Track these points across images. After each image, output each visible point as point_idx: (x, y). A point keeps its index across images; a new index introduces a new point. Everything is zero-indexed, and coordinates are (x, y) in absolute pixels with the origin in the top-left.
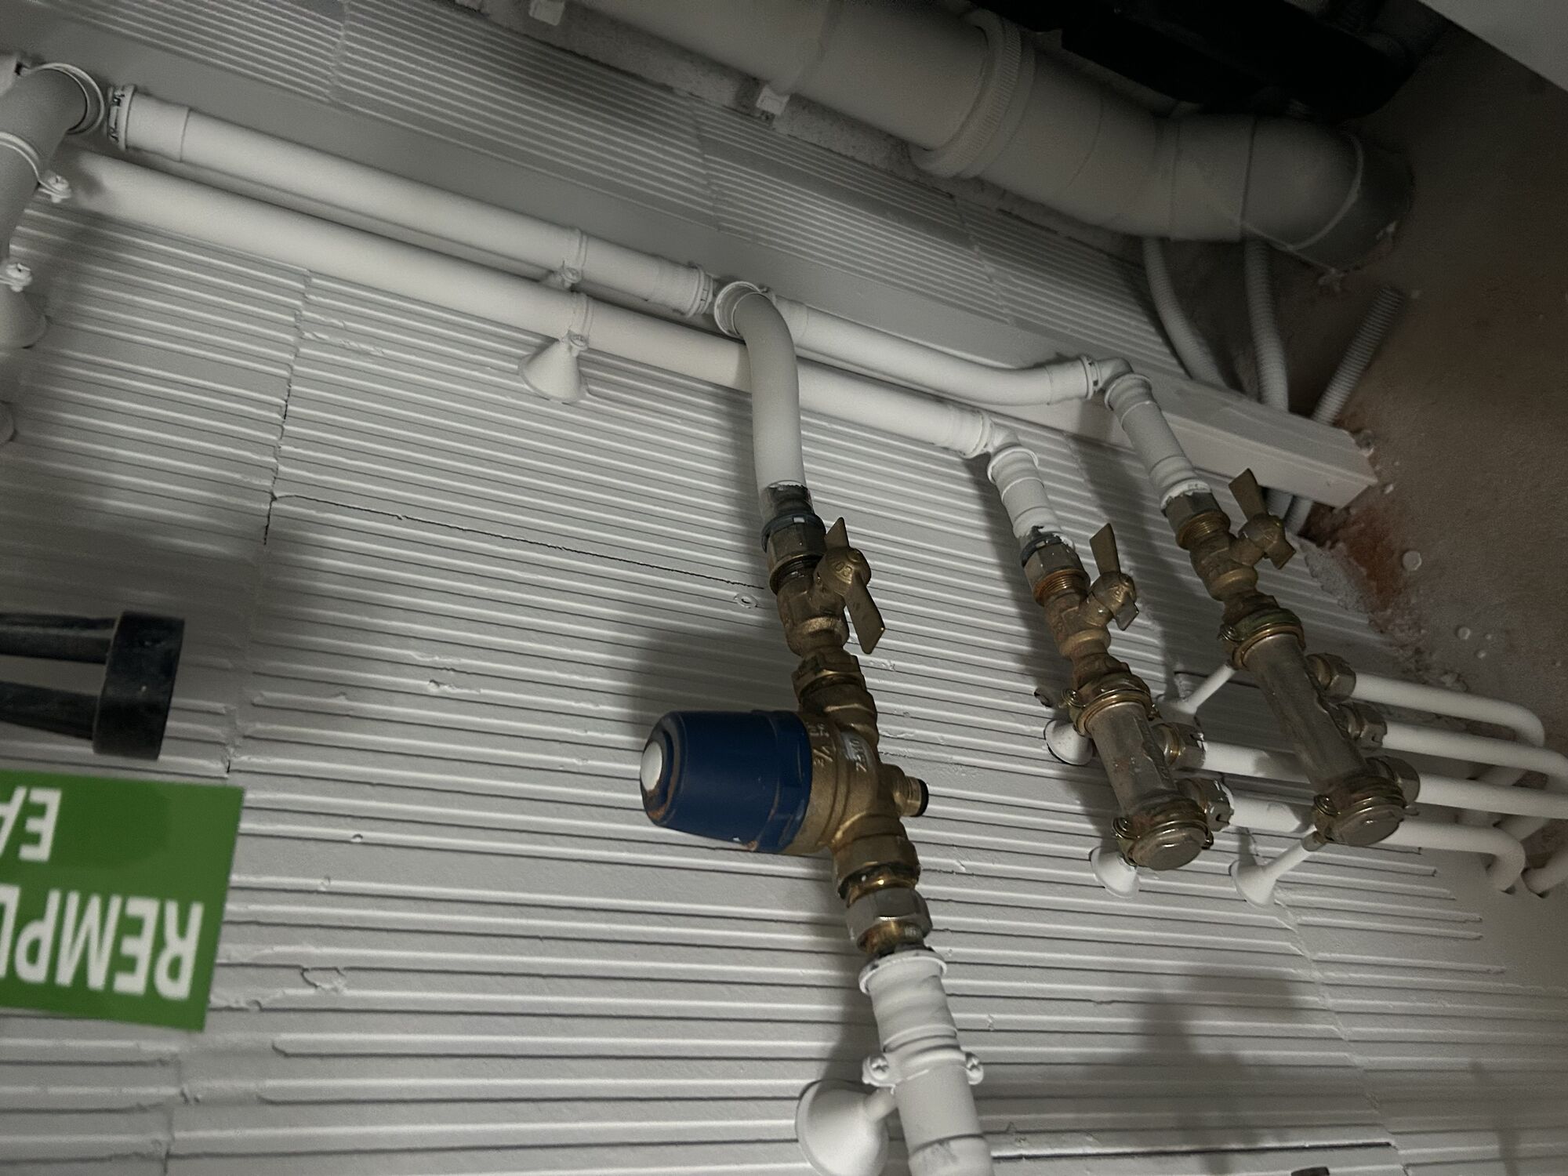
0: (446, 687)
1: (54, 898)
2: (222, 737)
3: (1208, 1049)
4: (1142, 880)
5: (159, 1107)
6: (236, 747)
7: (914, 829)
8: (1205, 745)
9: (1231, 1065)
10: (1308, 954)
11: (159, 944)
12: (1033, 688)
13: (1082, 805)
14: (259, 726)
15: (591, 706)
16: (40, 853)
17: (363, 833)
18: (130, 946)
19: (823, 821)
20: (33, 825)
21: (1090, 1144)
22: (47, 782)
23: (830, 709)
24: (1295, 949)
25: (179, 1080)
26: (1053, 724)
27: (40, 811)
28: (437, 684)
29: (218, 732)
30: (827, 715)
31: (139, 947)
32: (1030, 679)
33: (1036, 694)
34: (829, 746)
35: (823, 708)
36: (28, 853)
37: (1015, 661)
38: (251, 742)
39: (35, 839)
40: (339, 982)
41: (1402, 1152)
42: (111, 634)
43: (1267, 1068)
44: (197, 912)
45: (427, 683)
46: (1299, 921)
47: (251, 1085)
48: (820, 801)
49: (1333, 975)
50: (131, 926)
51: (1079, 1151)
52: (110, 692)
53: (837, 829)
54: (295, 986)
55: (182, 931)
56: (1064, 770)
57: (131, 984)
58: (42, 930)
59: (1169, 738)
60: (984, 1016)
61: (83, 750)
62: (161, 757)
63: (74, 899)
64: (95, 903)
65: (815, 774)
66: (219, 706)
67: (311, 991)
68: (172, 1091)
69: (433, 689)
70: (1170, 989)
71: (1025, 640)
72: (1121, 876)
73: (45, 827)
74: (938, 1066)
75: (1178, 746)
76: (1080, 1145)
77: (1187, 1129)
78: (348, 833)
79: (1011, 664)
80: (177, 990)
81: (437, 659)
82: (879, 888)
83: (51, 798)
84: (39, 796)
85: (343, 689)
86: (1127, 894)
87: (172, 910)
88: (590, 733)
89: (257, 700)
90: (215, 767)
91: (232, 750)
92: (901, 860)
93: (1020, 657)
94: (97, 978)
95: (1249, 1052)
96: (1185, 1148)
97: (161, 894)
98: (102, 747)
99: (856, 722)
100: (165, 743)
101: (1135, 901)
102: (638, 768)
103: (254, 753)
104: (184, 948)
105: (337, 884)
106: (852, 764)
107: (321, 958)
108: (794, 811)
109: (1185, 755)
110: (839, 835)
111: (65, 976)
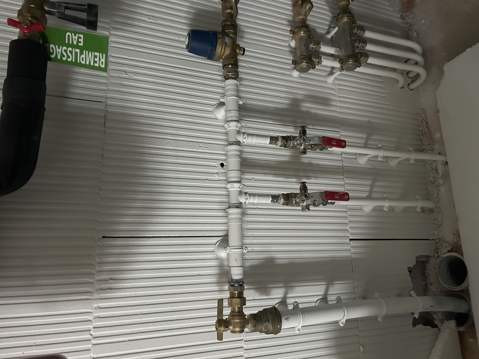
0: (151, 20)
1: (84, 51)
2: (108, 28)
3: (304, 109)
4: (301, 75)
5: (104, 90)
6: (111, 30)
7: (240, 57)
8: (321, 46)
9: (308, 113)
10: (337, 95)
11: (100, 60)
12: (289, 29)
13: (293, 57)
14: (115, 26)
15: (181, 26)
16: (81, 44)
17: (136, 49)
18: (96, 59)
19: (219, 54)
20: (80, 40)
21: (270, 121)
22: (81, 34)
23: (226, 31)
24: (335, 93)
25: (107, 86)
26: (291, 38)
27: (80, 38)
28: (149, 19)
29: (107, 26)
30: (225, 32)
31: (97, 60)
32: (290, 27)
33: (290, 31)
34: (221, 39)
35: (225, 31)
36: (80, 44)
37: (287, 22)
38: (114, 29)
39: (80, 42)
40: (132, 75)
41: (341, 133)
42: (86, 7)
43: (316, 114)
44: (104, 55)
45: (147, 19)
46: (339, 88)
47: (119, 89)
48: (219, 49)
49: (342, 99)
50: (95, 57)
51: (268, 122)
52: (87, 18)
53: (223, 56)
54: (124, 74)
55: (103, 58)
56: (291, 49)
57: (97, 65)
58: (83, 56)
59: (313, 43)
60: (255, 97)
61: (85, 28)
62: (97, 30)
63: (87, 52)
64: (90, 52)
65: (218, 44)
66: (107, 21)
67: (127, 76)
68: (106, 88)
69: (148, 20)
70: (299, 97)
71: (291, 17)
72: (296, 74)
73: (81, 40)
74: (232, 99)
75: (314, 45)
76: (269, 121)
77: (292, 122)
78: (132, 48)
79: (285, 22)
80: (103, 66)
81: (149, 14)
82: (229, 67)
83: (82, 36)
84: (80, 35)
85: (131, 19)
86: (297, 77)
87: (101, 54)
88: (180, 32)
89: (114, 20)
90: (107, 33)
91: (110, 30)
92: (234, 63)
93: (289, 21)
94: (92, 64)
95: (313, 111)
96: (291, 125)
97: (99, 53)
98: (88, 28)
99: (231, 34)
100: (98, 28)
101: (298, 79)
102: (184, 40)
103: (114, 31)
104: (103, 60)
105: (131, 58)
106: (226, 43)
107: (129, 70)
108: (213, 51)
109: (315, 47)
110: (223, 57)
111: (88, 63)
